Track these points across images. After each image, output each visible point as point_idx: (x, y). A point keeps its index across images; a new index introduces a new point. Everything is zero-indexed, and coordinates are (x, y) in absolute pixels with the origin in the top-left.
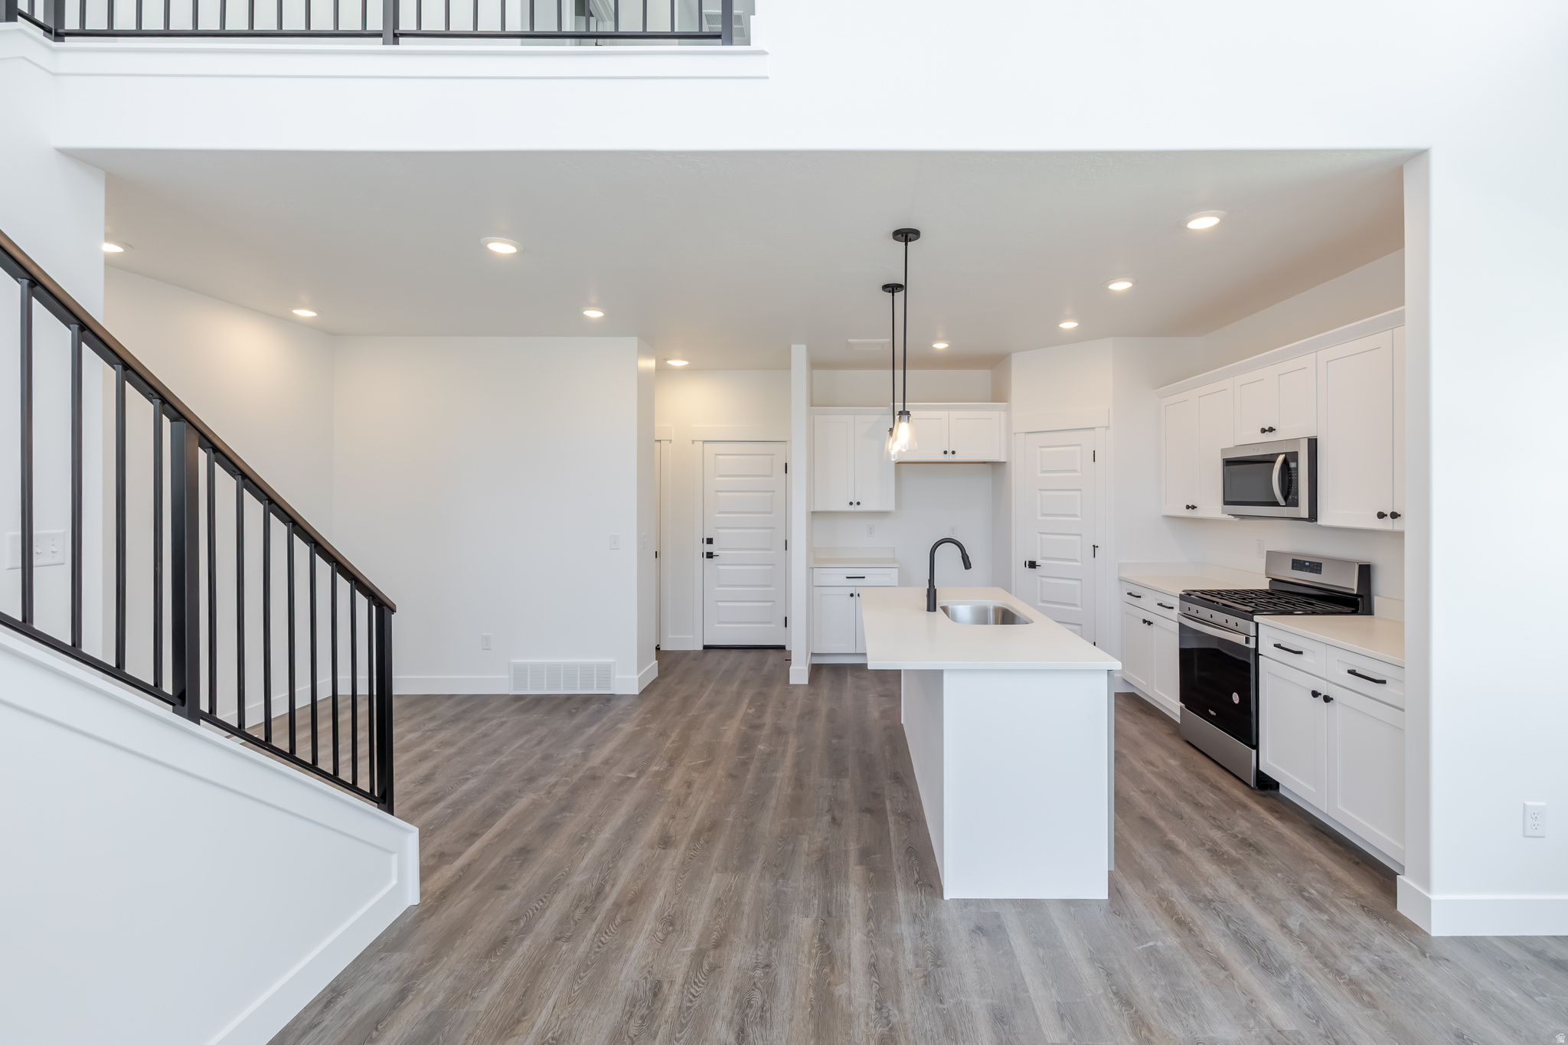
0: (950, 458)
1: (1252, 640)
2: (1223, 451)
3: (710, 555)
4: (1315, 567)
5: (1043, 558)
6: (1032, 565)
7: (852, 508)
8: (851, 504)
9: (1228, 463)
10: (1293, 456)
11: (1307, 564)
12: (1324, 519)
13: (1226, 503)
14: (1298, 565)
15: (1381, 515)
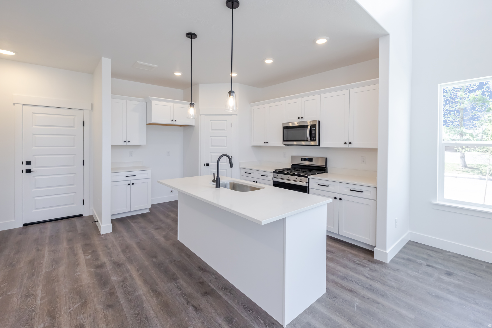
0: (174, 123)
1: (308, 184)
2: (283, 124)
3: (28, 171)
4: (310, 160)
5: (212, 162)
6: (208, 165)
7: (125, 144)
8: (125, 142)
9: (285, 128)
10: (314, 126)
11: (307, 159)
12: (321, 145)
13: (284, 141)
14: (303, 159)
15: (345, 143)
